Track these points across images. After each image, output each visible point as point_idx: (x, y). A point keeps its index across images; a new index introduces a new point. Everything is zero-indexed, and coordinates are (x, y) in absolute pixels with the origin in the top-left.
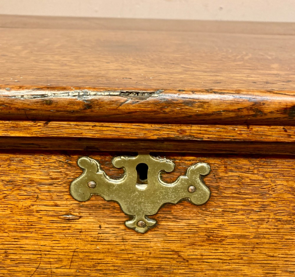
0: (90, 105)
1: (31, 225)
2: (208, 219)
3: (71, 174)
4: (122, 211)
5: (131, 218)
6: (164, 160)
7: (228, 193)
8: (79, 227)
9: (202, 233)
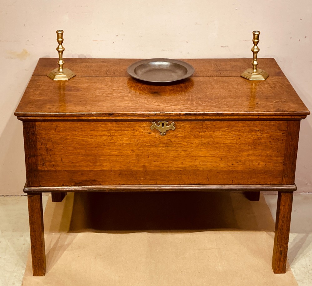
0: (156, 114)
1: (143, 135)
2: (175, 133)
3: (151, 125)
4: (159, 132)
5: (161, 133)
6: (167, 122)
7: (178, 128)
8: (151, 135)
9: (174, 136)
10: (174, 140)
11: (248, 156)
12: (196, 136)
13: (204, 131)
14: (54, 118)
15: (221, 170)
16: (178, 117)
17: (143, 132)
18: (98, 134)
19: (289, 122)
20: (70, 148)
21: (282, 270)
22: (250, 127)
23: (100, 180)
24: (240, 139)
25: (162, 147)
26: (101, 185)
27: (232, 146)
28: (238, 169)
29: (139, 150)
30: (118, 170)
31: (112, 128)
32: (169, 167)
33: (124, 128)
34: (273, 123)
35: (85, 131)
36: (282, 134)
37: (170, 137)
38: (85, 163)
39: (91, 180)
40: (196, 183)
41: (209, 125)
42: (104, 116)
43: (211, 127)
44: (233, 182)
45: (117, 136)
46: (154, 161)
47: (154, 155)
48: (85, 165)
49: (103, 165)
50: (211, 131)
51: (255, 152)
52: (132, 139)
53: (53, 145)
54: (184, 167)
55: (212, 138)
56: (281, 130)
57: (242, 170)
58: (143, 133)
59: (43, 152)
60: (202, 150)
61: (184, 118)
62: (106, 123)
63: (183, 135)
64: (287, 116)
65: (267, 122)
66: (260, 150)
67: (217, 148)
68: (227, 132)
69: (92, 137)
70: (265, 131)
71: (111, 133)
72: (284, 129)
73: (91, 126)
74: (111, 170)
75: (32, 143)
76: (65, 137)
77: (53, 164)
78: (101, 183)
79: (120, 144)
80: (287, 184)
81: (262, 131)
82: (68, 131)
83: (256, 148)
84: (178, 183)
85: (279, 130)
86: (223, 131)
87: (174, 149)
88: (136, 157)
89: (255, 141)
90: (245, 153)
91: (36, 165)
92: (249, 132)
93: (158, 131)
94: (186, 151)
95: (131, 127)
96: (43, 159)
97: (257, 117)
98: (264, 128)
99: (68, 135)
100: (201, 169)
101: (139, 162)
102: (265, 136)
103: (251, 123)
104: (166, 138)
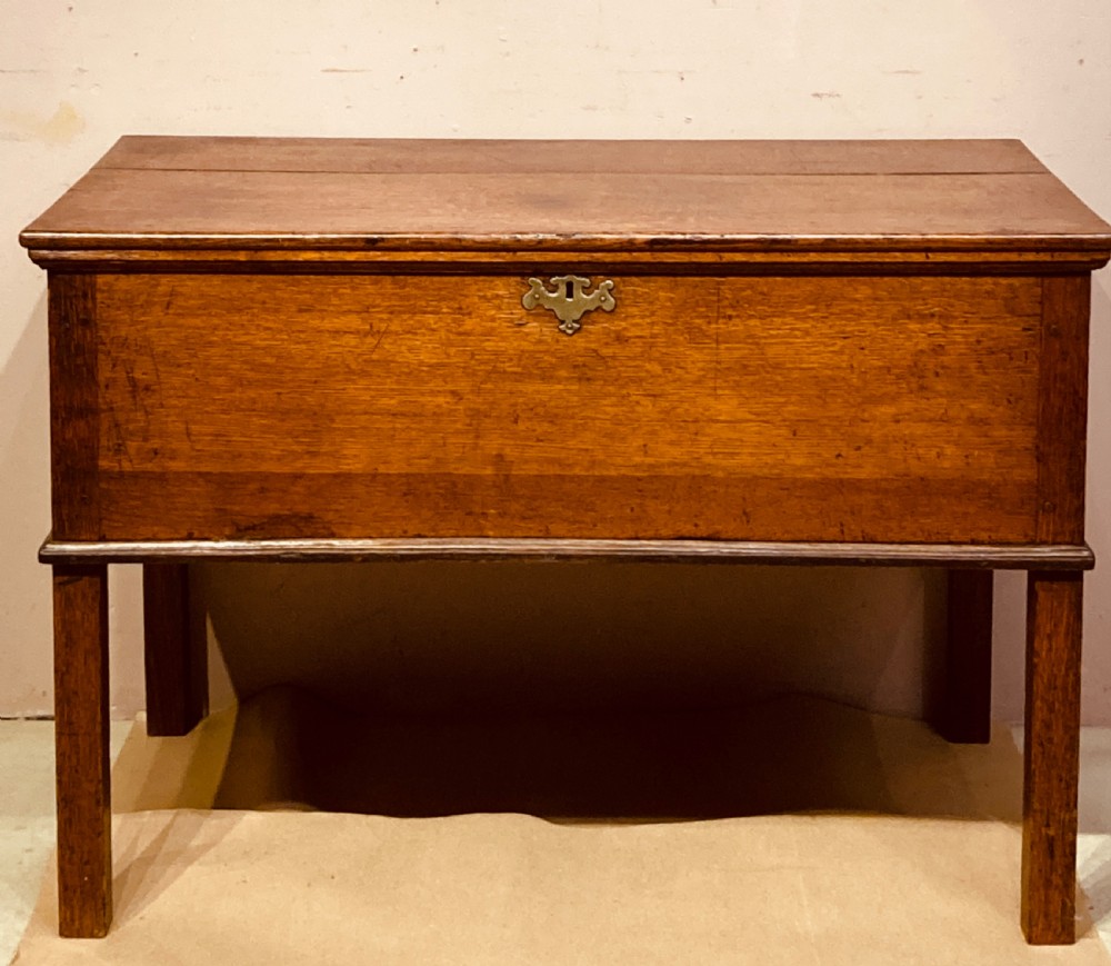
0: (540, 242)
1: (493, 329)
2: (616, 323)
3: (523, 290)
4: (556, 317)
5: (562, 322)
6: (584, 279)
7: (627, 302)
8: (526, 330)
9: (613, 335)
10: (611, 351)
11: (898, 421)
12: (695, 336)
13: (724, 317)
14: (162, 256)
15: (796, 480)
16: (625, 257)
17: (493, 319)
18: (327, 324)
19: (1047, 281)
20: (221, 381)
21: (1060, 929)
22: (898, 299)
23: (330, 516)
24: (862, 349)
25: (567, 379)
26: (333, 536)
27: (834, 380)
28: (863, 476)
29: (478, 392)
30: (400, 475)
31: (377, 302)
32: (593, 463)
33: (424, 303)
34: (987, 283)
35: (277, 311)
36: (1025, 329)
37: (598, 341)
38: (275, 443)
39: (295, 515)
40: (699, 534)
41: (744, 294)
42: (350, 249)
43: (749, 302)
44: (842, 532)
45: (397, 333)
46: (539, 440)
47: (536, 414)
48: (274, 453)
49: (345, 452)
50: (751, 317)
51: (923, 404)
52: (452, 345)
53: (157, 370)
54: (651, 466)
55: (757, 344)
56: (1020, 316)
57: (876, 480)
58: (495, 325)
59: (118, 397)
60: (719, 392)
61: (646, 257)
62: (357, 279)
63: (646, 333)
64: (1037, 251)
65: (964, 283)
66: (942, 396)
67: (777, 384)
68: (812, 322)
69: (302, 336)
70: (956, 318)
71: (376, 323)
72: (1029, 311)
73: (299, 293)
74: (374, 476)
75: (79, 361)
76: (202, 335)
77: (155, 446)
78: (334, 530)
79: (408, 365)
80: (1054, 543)
81: (945, 318)
82: (214, 311)
83: (926, 388)
84: (633, 535)
85: (1012, 312)
86: (796, 319)
87: (611, 389)
88: (468, 421)
89: (924, 358)
90: (887, 410)
91: (90, 449)
92: (894, 319)
93: (551, 314)
94: (660, 396)
95: (451, 299)
96: (117, 425)
97: (924, 254)
98: (952, 306)
99: (215, 328)
100: (720, 474)
101: (481, 442)
102: (959, 339)
103: (903, 285)
104: (580, 342)
